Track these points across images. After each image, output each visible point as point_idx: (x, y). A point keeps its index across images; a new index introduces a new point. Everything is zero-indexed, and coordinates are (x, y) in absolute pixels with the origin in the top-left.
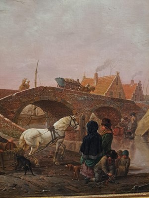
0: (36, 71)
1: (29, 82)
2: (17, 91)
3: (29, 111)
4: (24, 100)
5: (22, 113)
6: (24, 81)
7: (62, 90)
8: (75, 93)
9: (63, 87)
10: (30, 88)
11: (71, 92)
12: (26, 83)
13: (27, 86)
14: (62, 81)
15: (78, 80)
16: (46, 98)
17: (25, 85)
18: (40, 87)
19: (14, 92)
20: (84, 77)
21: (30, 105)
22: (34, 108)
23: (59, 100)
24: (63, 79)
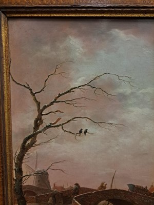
0: (113, 178)
1: (106, 185)
2: (96, 190)
4: (101, 197)
6: (103, 184)
7: (131, 194)
8: (143, 196)
9: (133, 191)
10: (107, 189)
11: (139, 195)
13: (105, 188)
14: (132, 187)
15: (146, 187)
16: (118, 197)
17: (102, 187)
18: (114, 189)
19: (94, 190)
20: (152, 186)
21: (105, 201)
22: (107, 203)
23: (129, 200)
24: (134, 186)
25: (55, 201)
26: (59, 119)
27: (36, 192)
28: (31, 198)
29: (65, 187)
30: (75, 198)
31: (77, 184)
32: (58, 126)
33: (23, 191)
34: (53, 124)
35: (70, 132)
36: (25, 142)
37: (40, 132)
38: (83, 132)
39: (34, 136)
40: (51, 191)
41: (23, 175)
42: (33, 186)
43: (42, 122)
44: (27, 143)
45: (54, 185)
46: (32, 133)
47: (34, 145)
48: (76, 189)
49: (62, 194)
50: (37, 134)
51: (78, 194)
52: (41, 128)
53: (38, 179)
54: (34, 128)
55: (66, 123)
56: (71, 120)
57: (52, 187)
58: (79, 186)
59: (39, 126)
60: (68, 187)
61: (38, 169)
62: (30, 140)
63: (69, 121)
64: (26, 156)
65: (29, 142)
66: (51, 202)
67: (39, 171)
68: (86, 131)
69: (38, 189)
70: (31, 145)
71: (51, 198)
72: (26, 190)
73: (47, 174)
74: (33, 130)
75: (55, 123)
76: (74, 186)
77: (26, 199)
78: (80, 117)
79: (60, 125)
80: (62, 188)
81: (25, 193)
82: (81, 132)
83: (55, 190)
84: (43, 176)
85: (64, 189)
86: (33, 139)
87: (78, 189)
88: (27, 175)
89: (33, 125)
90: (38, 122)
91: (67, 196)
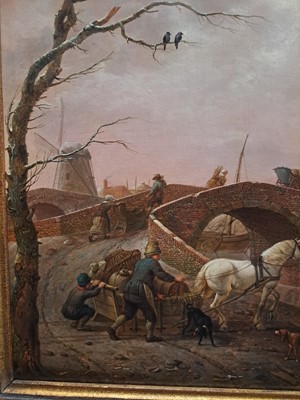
0: (242, 153)
1: (225, 173)
2: (202, 189)
3: (220, 225)
4: (214, 206)
5: (206, 229)
6: (218, 172)
7: (283, 191)
9: (287, 185)
10: (227, 184)
12: (221, 174)
13: (222, 181)
14: (286, 173)
16: (254, 203)
17: (218, 179)
18: (244, 184)
19: (196, 190)
21: (223, 216)
22: (228, 221)
23: (277, 208)
24: (288, 170)
25: (107, 225)
26: (114, 10)
27: (61, 207)
28: (48, 222)
29: (132, 187)
30: (154, 214)
31: (158, 178)
32: (112, 28)
33: (30, 204)
34: (100, 24)
35: (142, 43)
36: (32, 75)
37: (70, 46)
38: (172, 39)
39: (54, 58)
40: (98, 200)
41: (30, 164)
42: (54, 191)
43: (73, 19)
44: (38, 78)
45: (106, 182)
46: (50, 50)
47: (55, 81)
48: (157, 189)
49: (123, 205)
50: (62, 51)
51: (160, 203)
52: (71, 36)
53: (65, 172)
54: (55, 37)
55: (131, 20)
56: (142, 11)
57: (99, 190)
58: (163, 182)
59: (67, 30)
60: (139, 185)
61: (66, 144)
62: (46, 67)
63: (137, 15)
64: (36, 112)
65: (43, 73)
66: (98, 230)
67: (69, 150)
68: (179, 39)
69: (65, 197)
70: (48, 83)
71: (97, 220)
72: (35, 201)
73: (88, 156)
74: (52, 42)
75: (104, 22)
76: (152, 184)
77: (37, 227)
78: (164, 4)
79: (117, 25)
80: (124, 189)
81: (33, 210)
82: (166, 40)
83: (108, 196)
84: (77, 162)
85: (129, 192)
86: (53, 65)
87: (161, 190)
88: (39, 163)
89: (53, 30)
90: (66, 20)
91: (135, 210)
